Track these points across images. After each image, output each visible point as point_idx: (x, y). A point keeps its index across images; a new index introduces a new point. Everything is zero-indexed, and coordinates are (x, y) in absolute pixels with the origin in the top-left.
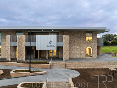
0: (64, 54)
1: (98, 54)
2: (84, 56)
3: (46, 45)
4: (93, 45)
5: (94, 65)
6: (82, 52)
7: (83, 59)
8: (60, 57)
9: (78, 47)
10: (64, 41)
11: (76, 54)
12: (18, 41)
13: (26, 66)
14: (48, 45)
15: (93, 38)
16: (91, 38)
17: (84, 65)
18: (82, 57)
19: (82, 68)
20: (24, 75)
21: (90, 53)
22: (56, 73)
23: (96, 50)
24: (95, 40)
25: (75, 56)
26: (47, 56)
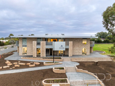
0: (69, 53)
2: (81, 54)
3: (59, 48)
4: (87, 46)
5: (87, 59)
6: (80, 51)
7: (81, 55)
8: (66, 54)
9: (78, 48)
10: (69, 45)
11: (76, 52)
16: (86, 42)
17: (81, 60)
18: (80, 54)
20: (51, 64)
21: (85, 51)
22: (67, 64)
23: (89, 50)
24: (88, 43)
25: (76, 54)
26: (58, 54)
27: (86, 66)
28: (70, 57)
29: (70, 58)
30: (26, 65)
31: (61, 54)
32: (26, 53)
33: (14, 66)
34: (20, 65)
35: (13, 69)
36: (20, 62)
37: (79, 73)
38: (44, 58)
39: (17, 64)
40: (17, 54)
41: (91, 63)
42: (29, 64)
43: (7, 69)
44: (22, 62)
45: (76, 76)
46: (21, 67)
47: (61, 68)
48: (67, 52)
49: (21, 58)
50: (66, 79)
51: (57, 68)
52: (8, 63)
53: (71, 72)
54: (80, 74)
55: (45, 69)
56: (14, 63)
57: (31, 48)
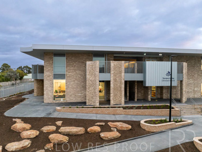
0: (184, 93)
2: (198, 95)
3: (161, 79)
6: (196, 89)
8: (164, 98)
9: (191, 81)
10: (184, 71)
12: (112, 72)
13: (140, 113)
14: (164, 78)
32: (63, 96)
33: (49, 141)
34: (68, 135)
36: (64, 125)
39: (56, 132)
42: (97, 128)
44: (68, 122)
49: (55, 110)
52: (24, 129)
56: (45, 129)
57: (76, 82)
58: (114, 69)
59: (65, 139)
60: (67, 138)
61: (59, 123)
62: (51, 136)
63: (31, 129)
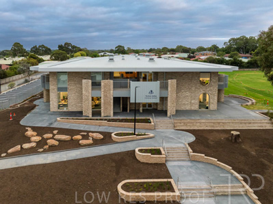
0: (169, 108)
1: (219, 101)
3: (144, 97)
4: (211, 90)
6: (193, 102)
7: (195, 112)
8: (159, 109)
9: (188, 94)
11: (184, 104)
14: (147, 96)
15: (211, 80)
17: (198, 124)
18: (193, 108)
19: (196, 128)
22: (166, 137)
23: (216, 98)
24: (214, 82)
25: (183, 108)
26: (141, 109)
27: (212, 143)
28: (170, 117)
29: (172, 120)
30: (72, 139)
31: (147, 108)
33: (47, 144)
34: (59, 140)
35: (45, 151)
36: (58, 133)
37: (197, 164)
38: (109, 120)
39: (52, 138)
40: (44, 107)
41: (223, 137)
42: (79, 137)
43: (32, 151)
44: (62, 131)
45: (190, 174)
46: (63, 146)
47: (155, 150)
48: (163, 104)
49: (56, 120)
50: (169, 180)
51: (146, 151)
52: (33, 136)
53: (178, 160)
54: (200, 166)
55: (118, 153)
56: (46, 136)
57: (77, 94)
58: (105, 87)
59: (56, 143)
60: (58, 142)
61: (55, 132)
62: (48, 141)
63: (37, 135)
